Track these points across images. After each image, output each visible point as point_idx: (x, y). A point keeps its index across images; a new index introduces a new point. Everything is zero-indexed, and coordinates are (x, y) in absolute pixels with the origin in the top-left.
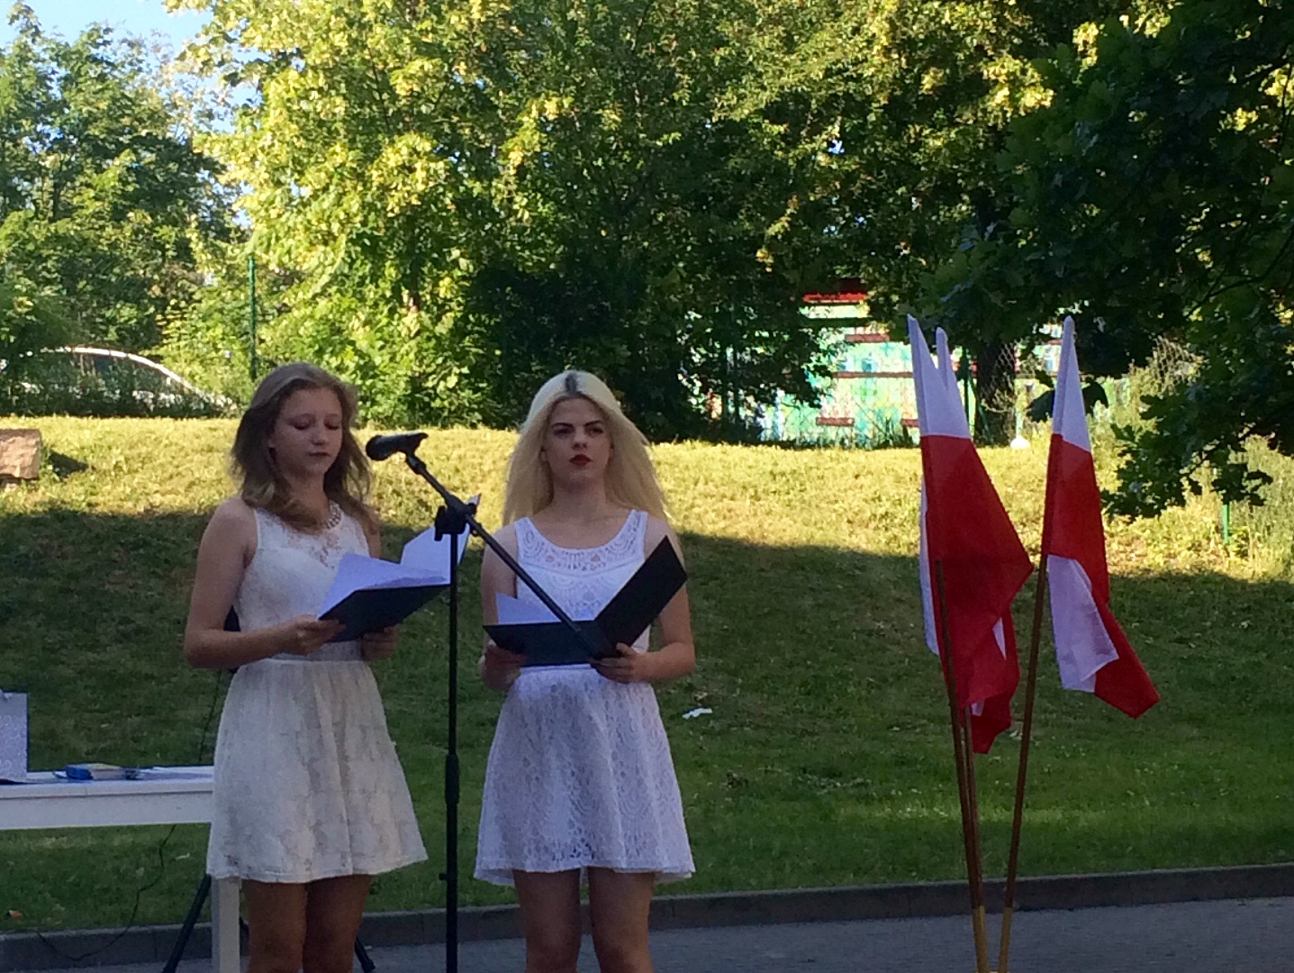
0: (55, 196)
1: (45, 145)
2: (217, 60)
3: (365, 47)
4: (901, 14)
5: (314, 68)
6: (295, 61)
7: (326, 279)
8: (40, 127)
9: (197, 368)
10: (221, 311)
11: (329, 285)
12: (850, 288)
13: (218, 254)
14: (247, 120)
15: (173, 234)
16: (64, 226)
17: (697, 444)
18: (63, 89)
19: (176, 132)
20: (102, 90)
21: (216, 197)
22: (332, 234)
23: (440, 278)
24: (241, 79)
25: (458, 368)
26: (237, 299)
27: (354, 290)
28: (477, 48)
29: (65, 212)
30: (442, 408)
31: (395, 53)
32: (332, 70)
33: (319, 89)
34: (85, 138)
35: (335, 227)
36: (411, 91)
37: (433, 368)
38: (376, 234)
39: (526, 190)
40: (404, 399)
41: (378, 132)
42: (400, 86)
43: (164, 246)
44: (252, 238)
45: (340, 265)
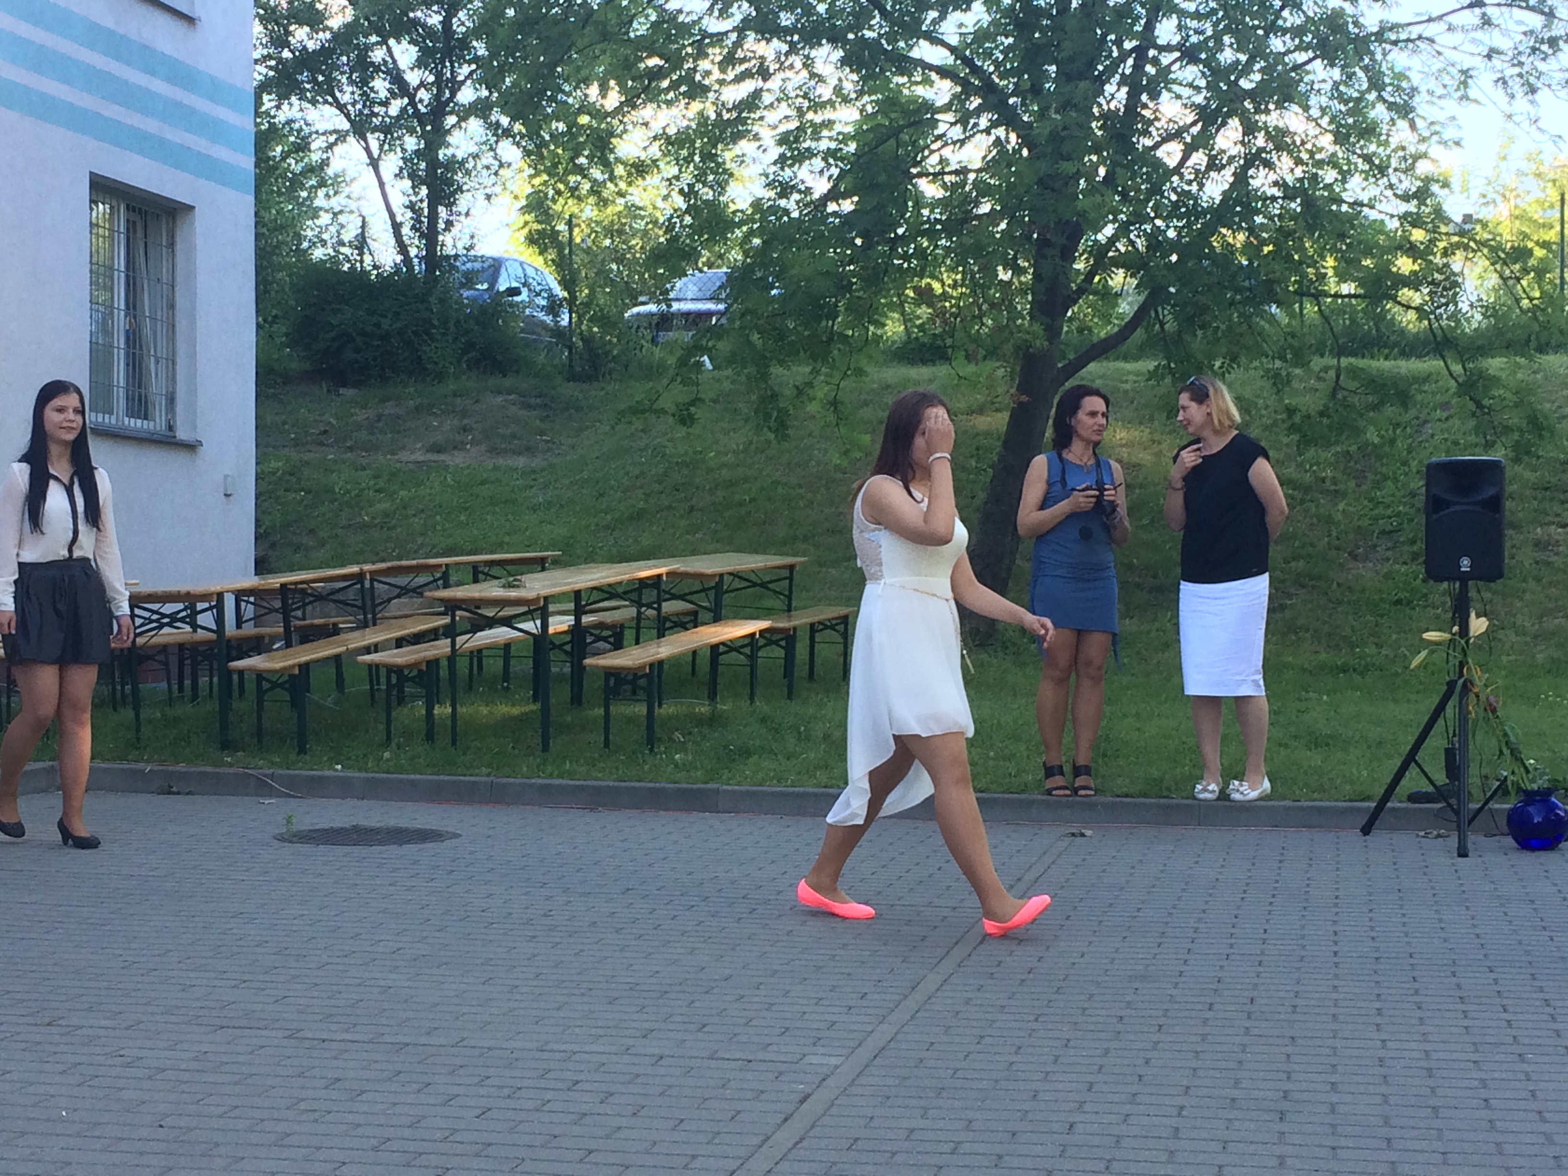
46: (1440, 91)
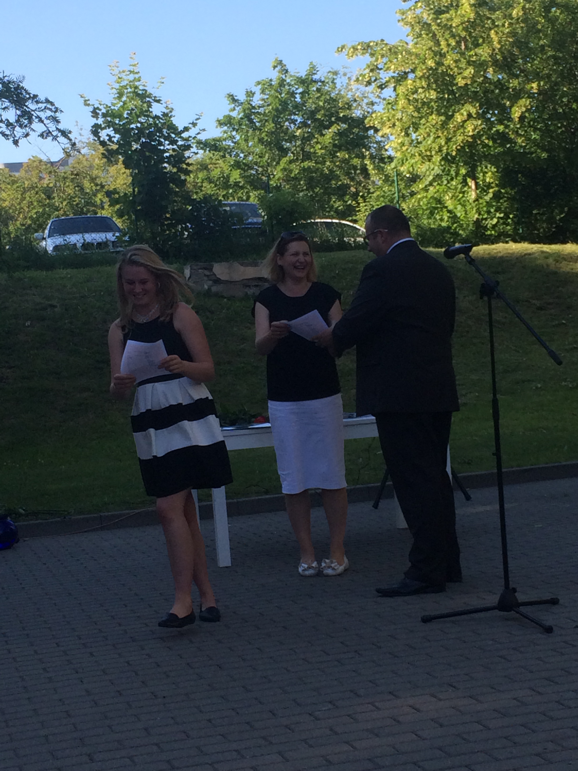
0: (302, 149)
1: (295, 125)
2: (373, 79)
3: (443, 65)
5: (420, 78)
6: (411, 76)
7: (431, 178)
8: (293, 117)
10: (383, 196)
11: (434, 180)
13: (380, 170)
14: (390, 106)
15: (359, 162)
16: (307, 163)
18: (301, 98)
19: (357, 113)
20: (320, 97)
21: (378, 143)
22: (432, 156)
23: (486, 173)
24: (386, 87)
25: (498, 215)
26: (391, 191)
27: (445, 182)
28: (498, 60)
29: (307, 156)
30: (491, 235)
31: (457, 67)
32: (428, 78)
33: (423, 88)
34: (315, 120)
35: (433, 153)
36: (466, 84)
37: (485, 216)
38: (454, 153)
39: (525, 127)
40: (472, 232)
41: (451, 106)
42: (461, 82)
43: (355, 168)
44: (395, 161)
45: (437, 170)
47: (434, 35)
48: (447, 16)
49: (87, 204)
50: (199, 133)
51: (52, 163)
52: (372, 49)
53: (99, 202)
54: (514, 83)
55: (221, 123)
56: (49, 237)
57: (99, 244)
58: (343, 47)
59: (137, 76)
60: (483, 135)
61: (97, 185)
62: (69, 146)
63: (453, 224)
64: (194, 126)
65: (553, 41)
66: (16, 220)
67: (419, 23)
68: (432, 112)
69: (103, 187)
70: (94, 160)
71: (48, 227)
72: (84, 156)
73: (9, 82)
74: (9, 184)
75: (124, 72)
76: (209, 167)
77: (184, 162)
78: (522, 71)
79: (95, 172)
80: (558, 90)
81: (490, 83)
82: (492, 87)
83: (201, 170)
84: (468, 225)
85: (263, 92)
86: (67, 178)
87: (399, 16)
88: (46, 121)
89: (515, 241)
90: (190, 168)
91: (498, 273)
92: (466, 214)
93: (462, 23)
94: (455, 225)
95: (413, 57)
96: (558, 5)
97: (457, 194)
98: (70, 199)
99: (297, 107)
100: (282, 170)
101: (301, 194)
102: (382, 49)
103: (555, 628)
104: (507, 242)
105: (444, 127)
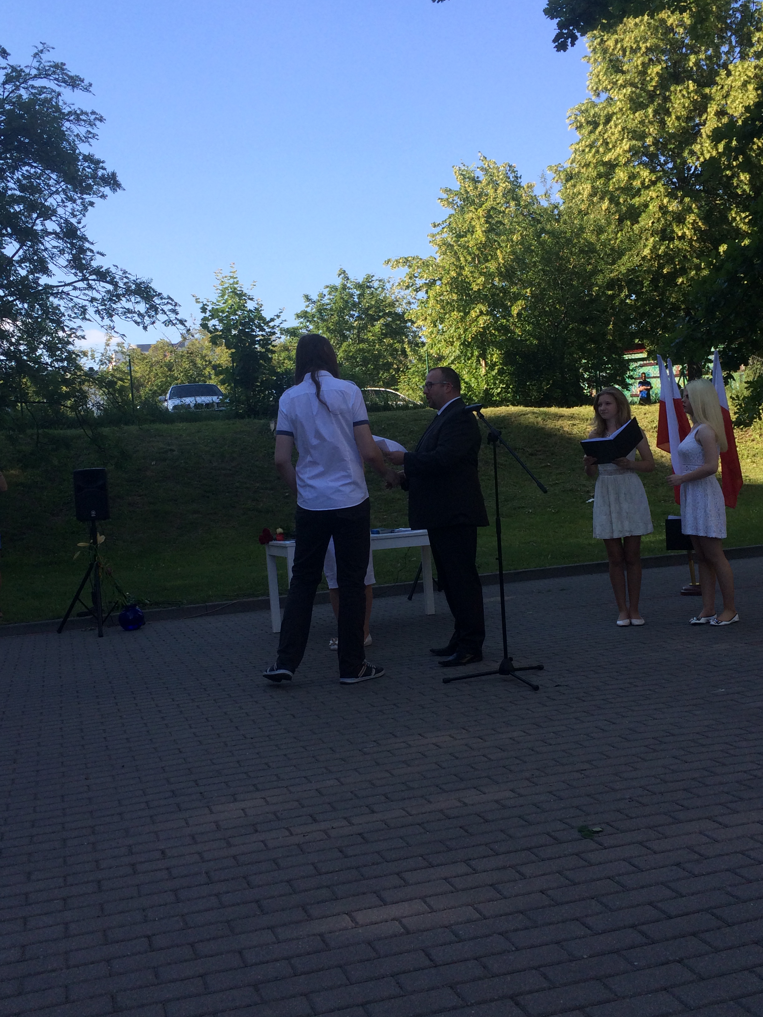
0: (358, 336)
1: (353, 318)
2: (411, 284)
3: (462, 275)
4: (654, 247)
5: (446, 285)
6: (438, 283)
7: (453, 358)
8: (351, 312)
9: (411, 392)
10: (417, 372)
11: (455, 360)
12: (640, 348)
13: (415, 352)
14: (423, 305)
15: (400, 346)
16: (361, 346)
17: (587, 406)
18: (359, 298)
19: (399, 310)
20: (372, 298)
21: (414, 332)
22: (454, 342)
23: (493, 355)
24: (420, 290)
25: (501, 386)
26: (423, 367)
27: (463, 361)
28: (502, 272)
29: (362, 341)
30: (496, 400)
31: (473, 276)
32: (451, 284)
33: (447, 291)
34: (367, 315)
35: (455, 339)
36: (479, 289)
37: (492, 387)
38: (470, 340)
39: (522, 321)
40: (482, 398)
41: (468, 305)
42: (475, 288)
43: (397, 350)
44: (427, 345)
45: (458, 352)
46: (73, 315)
47: (456, 253)
48: (466, 239)
49: (199, 375)
50: (281, 323)
51: (173, 345)
52: (410, 262)
53: (207, 373)
54: (514, 289)
55: (298, 316)
56: (170, 399)
57: (207, 405)
58: (389, 261)
59: (235, 280)
60: (490, 327)
61: (206, 361)
62: (185, 332)
63: (468, 392)
64: (278, 318)
65: (543, 258)
66: (145, 387)
67: (445, 244)
68: (454, 310)
69: (210, 362)
70: (204, 343)
71: (169, 391)
72: (196, 339)
73: (141, 283)
74: (140, 360)
75: (226, 277)
76: (290, 348)
77: (271, 344)
78: (520, 280)
79: (205, 352)
80: (546, 294)
81: (497, 289)
82: (498, 292)
83: (282, 351)
84: (480, 393)
85: (330, 294)
86: (184, 356)
87: (430, 238)
88: (168, 313)
89: (514, 405)
90: (274, 349)
91: (502, 428)
92: (478, 385)
93: (476, 245)
94: (470, 393)
95: (440, 269)
96: (547, 232)
97: (472, 370)
98: (186, 371)
99: (355, 305)
100: (343, 351)
101: (357, 369)
102: (418, 262)
103: (540, 687)
104: (508, 406)
105: (462, 321)
